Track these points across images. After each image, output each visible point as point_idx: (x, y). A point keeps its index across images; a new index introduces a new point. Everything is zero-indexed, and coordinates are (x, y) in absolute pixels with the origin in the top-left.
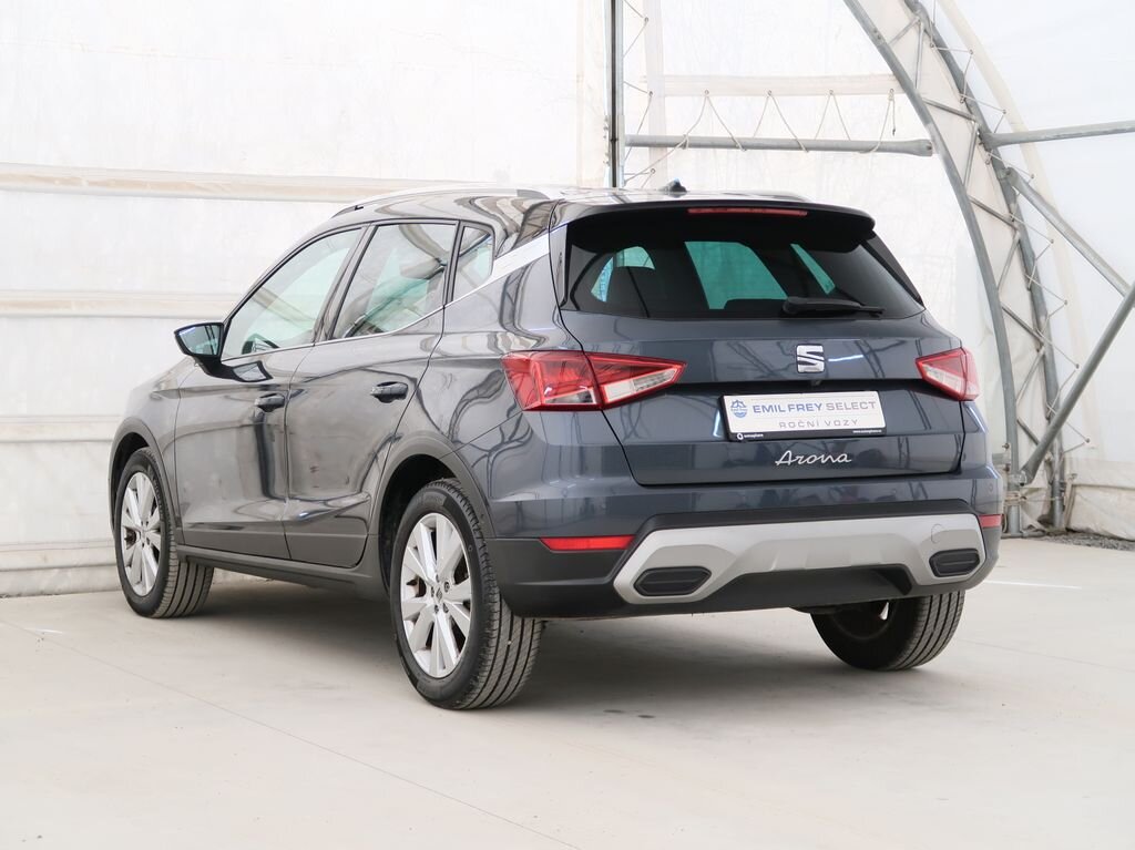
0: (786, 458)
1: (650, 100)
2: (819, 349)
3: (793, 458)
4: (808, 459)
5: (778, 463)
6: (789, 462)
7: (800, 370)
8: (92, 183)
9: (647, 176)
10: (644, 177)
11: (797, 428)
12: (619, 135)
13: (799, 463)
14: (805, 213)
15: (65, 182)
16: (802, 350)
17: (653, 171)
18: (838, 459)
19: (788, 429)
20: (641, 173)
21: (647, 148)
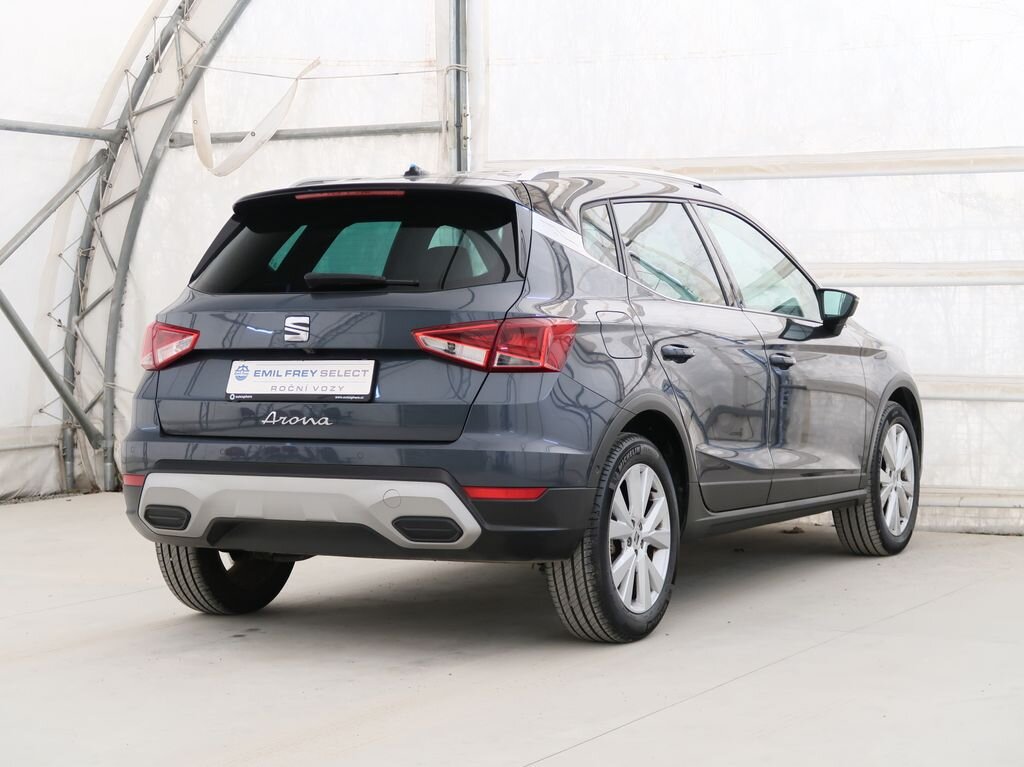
0: (271, 419)
2: (306, 320)
3: (277, 418)
4: (290, 421)
5: (264, 422)
6: (274, 422)
7: (286, 339)
11: (287, 392)
13: (283, 423)
14: (402, 193)
16: (290, 321)
18: (319, 422)
19: (278, 392)
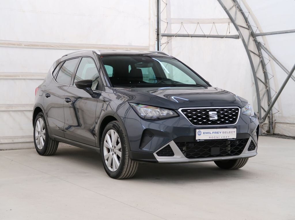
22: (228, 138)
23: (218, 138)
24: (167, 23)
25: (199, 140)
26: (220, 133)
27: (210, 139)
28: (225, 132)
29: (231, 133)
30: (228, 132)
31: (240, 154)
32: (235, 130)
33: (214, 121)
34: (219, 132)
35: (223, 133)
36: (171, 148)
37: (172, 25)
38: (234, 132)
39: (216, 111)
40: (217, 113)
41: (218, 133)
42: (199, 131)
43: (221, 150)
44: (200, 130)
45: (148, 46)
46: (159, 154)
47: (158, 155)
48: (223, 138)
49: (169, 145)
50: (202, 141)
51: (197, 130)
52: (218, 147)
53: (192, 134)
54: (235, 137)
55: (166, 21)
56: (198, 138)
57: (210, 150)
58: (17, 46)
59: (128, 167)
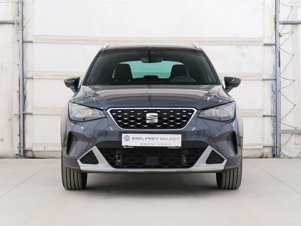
1: (291, 9)
8: (102, 41)
9: (290, 34)
10: (288, 35)
12: (277, 21)
15: (95, 41)
17: (293, 32)
20: (287, 33)
21: (291, 25)
22: (168, 146)
23: (154, 146)
24: (290, 8)
25: (126, 146)
26: (157, 139)
27: (142, 146)
28: (165, 139)
29: (173, 140)
30: (169, 139)
31: (190, 167)
32: (180, 136)
33: (152, 124)
34: (155, 138)
35: (161, 139)
36: (94, 155)
37: (298, 9)
38: (178, 138)
39: (157, 113)
40: (158, 115)
41: (153, 139)
42: (127, 136)
43: (160, 160)
44: (128, 134)
45: (262, 37)
46: (82, 161)
47: (82, 163)
48: (161, 146)
49: (91, 151)
50: (130, 147)
51: (124, 135)
52: (158, 156)
53: (117, 139)
54: (180, 145)
55: (289, 5)
56: (124, 143)
57: (144, 160)
58: (94, 43)
59: (67, 176)
